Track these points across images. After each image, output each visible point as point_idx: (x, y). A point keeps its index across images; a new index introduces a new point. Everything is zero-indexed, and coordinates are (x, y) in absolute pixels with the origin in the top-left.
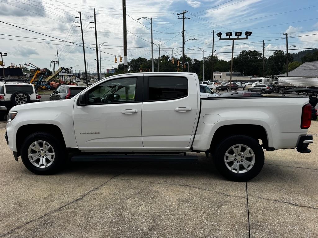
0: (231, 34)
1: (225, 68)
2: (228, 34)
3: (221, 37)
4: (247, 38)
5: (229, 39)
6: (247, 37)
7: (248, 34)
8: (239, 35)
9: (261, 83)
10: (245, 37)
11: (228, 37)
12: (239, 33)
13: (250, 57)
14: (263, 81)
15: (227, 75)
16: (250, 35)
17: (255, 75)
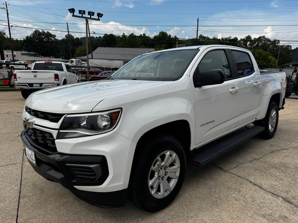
0: (84, 12)
1: (17, 47)
2: (81, 12)
3: (73, 14)
4: (99, 20)
5: (82, 17)
6: (99, 18)
7: (100, 15)
8: (92, 15)
9: (72, 63)
10: (97, 18)
11: (81, 15)
12: (92, 13)
13: (44, 38)
14: (74, 62)
15: (22, 54)
16: (101, 17)
17: (51, 56)
